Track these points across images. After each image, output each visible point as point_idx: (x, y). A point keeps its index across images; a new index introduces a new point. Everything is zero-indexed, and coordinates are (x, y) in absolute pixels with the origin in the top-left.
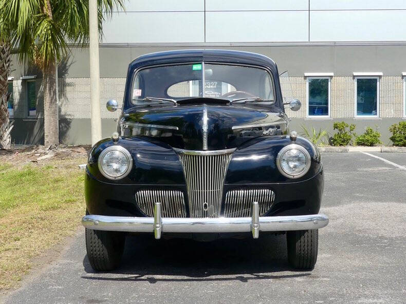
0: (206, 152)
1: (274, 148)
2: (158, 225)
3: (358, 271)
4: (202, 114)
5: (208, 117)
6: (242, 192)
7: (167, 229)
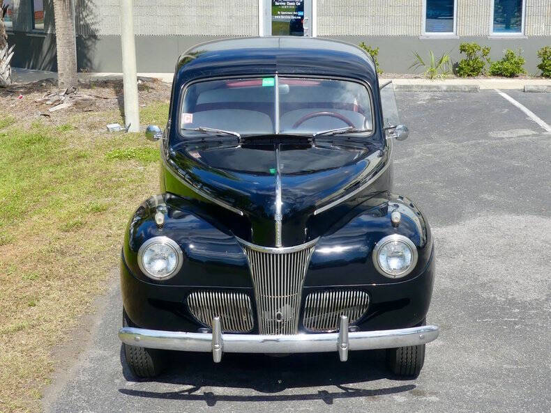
0: (280, 249)
1: (368, 235)
2: (217, 346)
3: (476, 381)
4: (275, 196)
5: (282, 201)
6: (326, 295)
7: (229, 349)
